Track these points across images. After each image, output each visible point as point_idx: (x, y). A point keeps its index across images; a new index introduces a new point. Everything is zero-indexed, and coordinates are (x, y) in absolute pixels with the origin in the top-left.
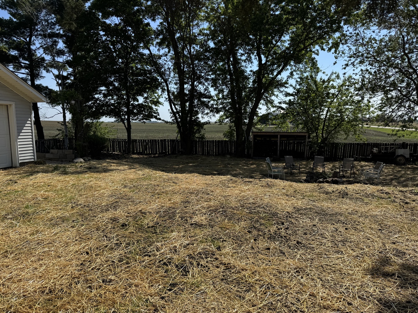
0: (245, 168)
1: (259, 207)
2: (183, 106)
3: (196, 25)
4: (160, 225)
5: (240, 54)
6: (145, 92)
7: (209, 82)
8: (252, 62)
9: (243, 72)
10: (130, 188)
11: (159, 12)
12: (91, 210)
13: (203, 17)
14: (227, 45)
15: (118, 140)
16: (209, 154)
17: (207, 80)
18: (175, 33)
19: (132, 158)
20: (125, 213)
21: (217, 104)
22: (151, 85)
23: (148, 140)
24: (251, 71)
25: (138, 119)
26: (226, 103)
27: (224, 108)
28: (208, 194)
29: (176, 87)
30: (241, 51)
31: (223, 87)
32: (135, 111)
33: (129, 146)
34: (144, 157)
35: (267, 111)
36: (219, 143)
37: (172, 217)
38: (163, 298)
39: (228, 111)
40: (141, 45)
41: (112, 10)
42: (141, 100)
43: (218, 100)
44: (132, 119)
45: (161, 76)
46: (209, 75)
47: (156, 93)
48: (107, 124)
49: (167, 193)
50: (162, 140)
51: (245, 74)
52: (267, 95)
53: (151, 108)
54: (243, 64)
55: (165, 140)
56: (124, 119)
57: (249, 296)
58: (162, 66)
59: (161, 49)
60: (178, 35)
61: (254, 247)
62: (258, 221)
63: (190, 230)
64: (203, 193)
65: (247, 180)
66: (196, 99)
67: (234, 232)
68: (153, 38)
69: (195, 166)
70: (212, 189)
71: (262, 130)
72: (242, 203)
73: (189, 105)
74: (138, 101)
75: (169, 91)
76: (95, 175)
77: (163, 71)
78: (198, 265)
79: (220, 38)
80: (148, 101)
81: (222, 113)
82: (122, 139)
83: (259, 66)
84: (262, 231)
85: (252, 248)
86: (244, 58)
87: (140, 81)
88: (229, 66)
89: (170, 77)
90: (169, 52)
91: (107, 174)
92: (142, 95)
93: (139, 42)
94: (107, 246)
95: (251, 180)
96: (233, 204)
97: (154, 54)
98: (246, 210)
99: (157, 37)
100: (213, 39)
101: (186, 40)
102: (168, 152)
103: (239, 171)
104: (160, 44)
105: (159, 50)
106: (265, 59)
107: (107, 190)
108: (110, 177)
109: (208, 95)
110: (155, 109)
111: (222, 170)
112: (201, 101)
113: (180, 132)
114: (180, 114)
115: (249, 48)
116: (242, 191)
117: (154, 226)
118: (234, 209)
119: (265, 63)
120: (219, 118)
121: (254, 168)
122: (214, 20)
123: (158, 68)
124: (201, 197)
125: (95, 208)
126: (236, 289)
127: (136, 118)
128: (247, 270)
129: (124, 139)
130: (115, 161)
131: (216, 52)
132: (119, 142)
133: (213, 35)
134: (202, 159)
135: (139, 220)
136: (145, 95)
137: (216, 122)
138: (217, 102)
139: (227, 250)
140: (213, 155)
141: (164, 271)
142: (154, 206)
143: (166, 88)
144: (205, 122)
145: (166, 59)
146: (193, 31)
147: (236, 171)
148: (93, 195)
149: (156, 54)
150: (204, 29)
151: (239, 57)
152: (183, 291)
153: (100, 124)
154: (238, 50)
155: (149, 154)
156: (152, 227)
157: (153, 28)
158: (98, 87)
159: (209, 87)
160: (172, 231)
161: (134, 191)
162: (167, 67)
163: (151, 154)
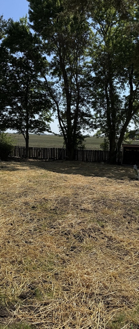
0: (116, 173)
1: (130, 200)
2: (69, 122)
3: (82, 59)
4: (59, 209)
5: (116, 83)
6: (40, 111)
7: (90, 104)
8: (125, 89)
9: (118, 96)
10: (34, 182)
11: (54, 49)
12: (9, 196)
13: (88, 53)
14: (105, 75)
15: (19, 147)
16: (87, 161)
17: (88, 102)
18: (65, 65)
19: (29, 161)
20: (33, 199)
21: (95, 122)
22: (45, 105)
23: (41, 148)
24: (124, 96)
25: (34, 131)
26: (103, 121)
27: (101, 124)
28: (92, 189)
29: (64, 107)
30: (116, 80)
31: (101, 108)
32: (32, 126)
33: (27, 152)
34: (38, 161)
35: (135, 129)
36: (96, 152)
37: (67, 203)
38: (67, 255)
39: (104, 127)
40: (39, 74)
41: (18, 47)
42: (37, 117)
43: (96, 118)
44: (30, 132)
45: (53, 99)
46: (90, 99)
47: (48, 112)
48: (11, 135)
49: (60, 187)
50: (52, 148)
51: (119, 98)
52: (136, 115)
53: (44, 123)
54: (118, 90)
55: (54, 148)
56: (24, 131)
57: (127, 258)
58: (55, 91)
59: (54, 77)
60: (67, 67)
61: (128, 227)
62: (130, 210)
63: (80, 213)
64: (87, 188)
65: (120, 181)
66: (80, 117)
67: (113, 216)
68: (49, 69)
69: (77, 169)
70: (94, 186)
71: (130, 143)
72: (117, 197)
73: (74, 122)
74: (34, 118)
75: (58, 111)
76: (7, 172)
77: (55, 95)
78: (90, 236)
79: (100, 69)
80: (42, 118)
81: (99, 129)
82: (22, 147)
83: (130, 93)
84: (134, 217)
85: (127, 228)
86: (118, 86)
87: (37, 102)
88: (106, 92)
89: (60, 100)
90: (60, 80)
91: (15, 172)
92: (38, 113)
93: (37, 72)
94: (24, 220)
95: (122, 181)
96: (111, 197)
97: (49, 82)
98: (121, 202)
99: (51, 69)
100: (94, 70)
101: (74, 71)
102: (56, 158)
103: (111, 175)
104: (53, 74)
105: (52, 78)
106: (135, 87)
107: (18, 183)
108: (18, 174)
109: (89, 114)
110: (47, 124)
111: (98, 173)
112: (83, 119)
113: (65, 143)
114: (67, 129)
115: (123, 78)
116: (117, 189)
117: (55, 209)
118: (111, 201)
119: (136, 90)
120: (96, 133)
121: (123, 173)
122: (96, 55)
123: (51, 92)
124: (86, 191)
125: (11, 195)
126: (117, 253)
127: (33, 130)
128: (124, 242)
129: (23, 147)
130: (18, 163)
131: (97, 80)
132: (19, 149)
133: (95, 67)
134: (82, 164)
135: (44, 204)
136: (40, 113)
137: (94, 136)
138: (95, 120)
139: (108, 228)
140: (91, 162)
141: (66, 239)
142: (53, 195)
143: (56, 108)
144: (85, 136)
145: (58, 86)
146: (80, 64)
147: (109, 174)
148: (8, 186)
149: (50, 81)
150: (87, 62)
151: (115, 85)
152: (81, 252)
153: (5, 135)
154: (114, 79)
155: (42, 159)
156: (54, 209)
157: (48, 61)
158: (5, 106)
159: (90, 108)
160: (68, 213)
161: (37, 185)
162: (58, 92)
163: (43, 159)
